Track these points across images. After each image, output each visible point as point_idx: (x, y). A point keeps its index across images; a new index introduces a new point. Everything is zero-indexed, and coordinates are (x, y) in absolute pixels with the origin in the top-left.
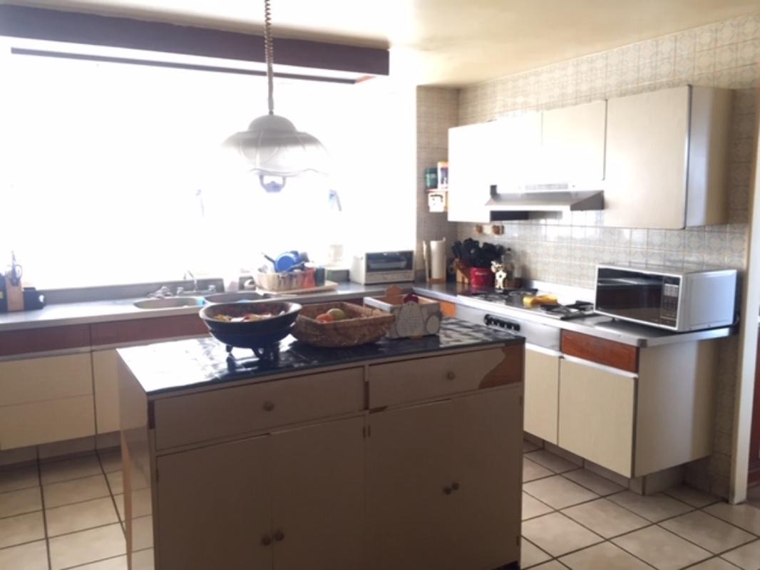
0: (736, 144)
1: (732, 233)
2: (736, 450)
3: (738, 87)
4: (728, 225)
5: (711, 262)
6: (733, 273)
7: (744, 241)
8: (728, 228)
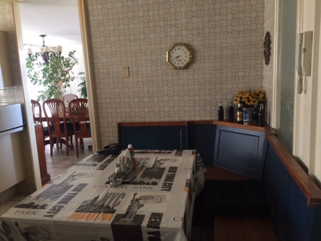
0: (11, 54)
1: (17, 89)
2: (34, 174)
3: (7, 30)
4: (15, 86)
5: (11, 102)
6: (19, 105)
7: (21, 92)
8: (15, 87)
